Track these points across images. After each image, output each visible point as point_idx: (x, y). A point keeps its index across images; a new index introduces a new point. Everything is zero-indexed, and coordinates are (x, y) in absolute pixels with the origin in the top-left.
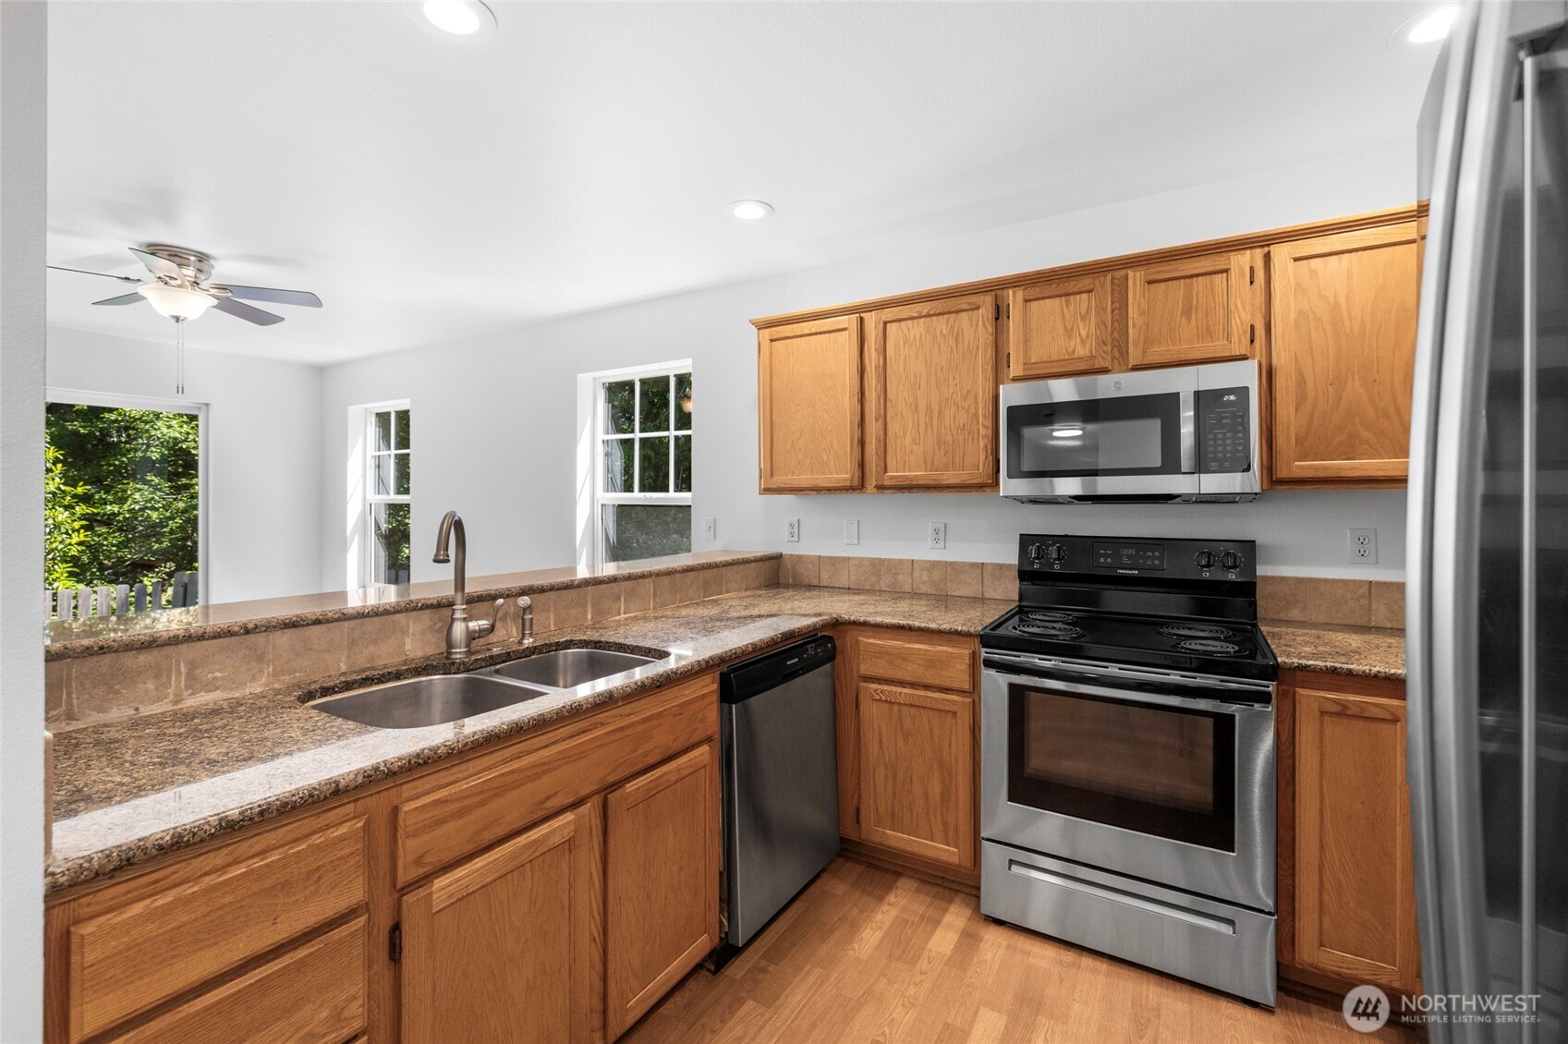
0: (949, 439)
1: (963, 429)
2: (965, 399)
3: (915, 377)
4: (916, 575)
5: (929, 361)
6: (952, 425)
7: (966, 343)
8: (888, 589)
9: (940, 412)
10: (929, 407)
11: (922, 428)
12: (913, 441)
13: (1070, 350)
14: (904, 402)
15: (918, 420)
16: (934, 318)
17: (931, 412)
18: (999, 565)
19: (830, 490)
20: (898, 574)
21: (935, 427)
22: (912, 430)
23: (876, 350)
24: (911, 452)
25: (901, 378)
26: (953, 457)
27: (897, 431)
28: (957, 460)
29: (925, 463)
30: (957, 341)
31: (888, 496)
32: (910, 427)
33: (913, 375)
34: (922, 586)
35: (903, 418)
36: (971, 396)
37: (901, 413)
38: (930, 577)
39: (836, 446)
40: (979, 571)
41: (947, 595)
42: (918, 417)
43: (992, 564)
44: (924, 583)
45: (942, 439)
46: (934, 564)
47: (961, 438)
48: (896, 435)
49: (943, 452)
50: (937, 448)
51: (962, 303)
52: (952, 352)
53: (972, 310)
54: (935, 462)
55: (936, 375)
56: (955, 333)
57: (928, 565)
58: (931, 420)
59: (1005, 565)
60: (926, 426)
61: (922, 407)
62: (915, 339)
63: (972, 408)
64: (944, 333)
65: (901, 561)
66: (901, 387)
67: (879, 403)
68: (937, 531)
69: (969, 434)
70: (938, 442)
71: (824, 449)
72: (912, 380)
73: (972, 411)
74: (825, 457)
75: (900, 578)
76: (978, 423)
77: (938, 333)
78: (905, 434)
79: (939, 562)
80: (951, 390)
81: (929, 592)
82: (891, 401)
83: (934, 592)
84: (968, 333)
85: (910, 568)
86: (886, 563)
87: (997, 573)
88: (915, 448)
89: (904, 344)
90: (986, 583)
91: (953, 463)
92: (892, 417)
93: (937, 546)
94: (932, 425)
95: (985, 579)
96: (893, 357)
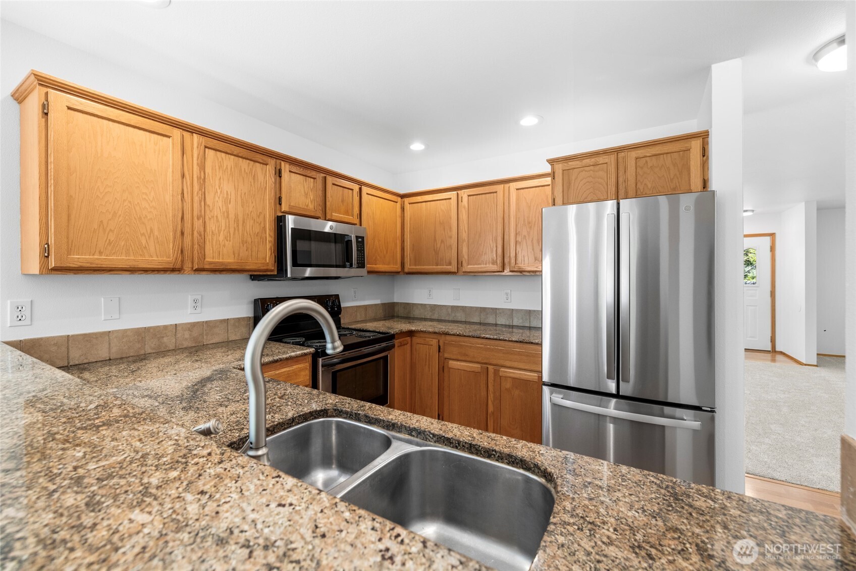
0: (249, 240)
1: (257, 235)
2: (259, 217)
3: (227, 194)
4: (179, 335)
5: (236, 186)
6: (251, 232)
7: (259, 183)
8: (154, 351)
9: (244, 222)
10: (236, 216)
11: (232, 230)
12: (226, 238)
13: (307, 204)
14: (218, 210)
15: (229, 225)
16: (240, 159)
17: (238, 220)
18: (237, 318)
19: (146, 271)
20: (163, 337)
21: (240, 231)
22: (224, 230)
23: (198, 164)
24: (224, 246)
25: (217, 192)
26: (252, 252)
27: (213, 229)
28: (254, 254)
29: (234, 254)
30: (254, 179)
31: (204, 276)
32: (223, 228)
33: (225, 192)
34: (184, 343)
35: (218, 221)
36: (262, 216)
37: (217, 217)
38: (190, 335)
39: (156, 233)
40: (226, 324)
41: (204, 345)
42: (229, 222)
43: (234, 319)
44: (186, 339)
45: (245, 239)
46: (194, 325)
47: (256, 240)
48: (212, 232)
49: (245, 249)
50: (241, 245)
51: (259, 157)
52: (251, 185)
53: (263, 164)
54: (241, 254)
55: (241, 197)
56: (253, 174)
57: (189, 326)
58: (238, 226)
59: (241, 318)
60: (235, 229)
61: (232, 216)
62: (227, 168)
63: (262, 224)
64: (247, 171)
65: (165, 327)
66: (217, 198)
67: (201, 206)
68: (195, 301)
69: (261, 238)
70: (243, 241)
71: (143, 234)
72: (225, 196)
73: (262, 225)
74: (144, 242)
75: (165, 340)
76: (266, 233)
77: (243, 170)
78: (219, 233)
79: (198, 322)
80: (251, 210)
81: (190, 345)
82: (209, 206)
83: (194, 345)
84: (260, 177)
85: (174, 331)
86: (151, 330)
87: (237, 324)
88: (227, 243)
89: (219, 168)
90: (229, 331)
91: (251, 256)
92: (210, 219)
93: (196, 311)
94: (238, 230)
95: (229, 329)
96: (210, 174)
